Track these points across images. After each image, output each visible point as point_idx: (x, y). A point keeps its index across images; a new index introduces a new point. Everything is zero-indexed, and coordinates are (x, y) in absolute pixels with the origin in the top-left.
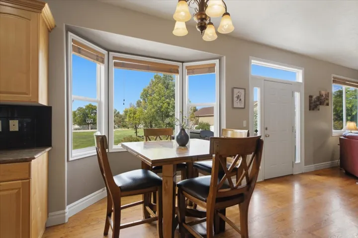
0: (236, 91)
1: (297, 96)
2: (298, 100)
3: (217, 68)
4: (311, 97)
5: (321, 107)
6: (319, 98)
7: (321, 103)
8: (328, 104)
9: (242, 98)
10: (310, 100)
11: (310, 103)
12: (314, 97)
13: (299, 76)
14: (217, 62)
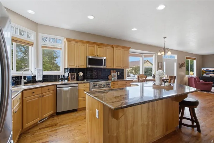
0: (160, 63)
1: (175, 64)
2: (175, 65)
3: (154, 56)
4: (179, 64)
5: (182, 67)
6: (182, 64)
7: (182, 66)
8: (184, 66)
9: (161, 65)
10: (179, 65)
11: (179, 66)
12: (180, 64)
13: (176, 57)
14: (154, 54)
